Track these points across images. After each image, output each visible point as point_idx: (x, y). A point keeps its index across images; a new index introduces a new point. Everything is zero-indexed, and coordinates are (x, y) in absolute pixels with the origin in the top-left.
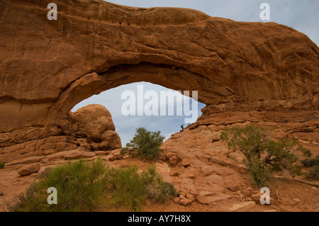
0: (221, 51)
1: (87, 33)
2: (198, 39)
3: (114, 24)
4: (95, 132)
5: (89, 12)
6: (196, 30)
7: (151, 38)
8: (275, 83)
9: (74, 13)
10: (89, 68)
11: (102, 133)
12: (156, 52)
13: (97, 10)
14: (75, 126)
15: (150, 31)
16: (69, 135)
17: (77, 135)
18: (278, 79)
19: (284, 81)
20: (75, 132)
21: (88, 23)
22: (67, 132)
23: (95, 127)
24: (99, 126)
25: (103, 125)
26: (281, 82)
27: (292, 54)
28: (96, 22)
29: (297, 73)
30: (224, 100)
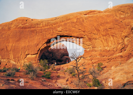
0: (83, 30)
1: (42, 32)
2: (75, 26)
3: (48, 27)
4: (59, 57)
5: (41, 25)
6: (74, 23)
7: (59, 29)
8: (103, 40)
9: (38, 27)
10: (44, 43)
11: (62, 58)
12: (62, 33)
13: (43, 24)
14: (51, 55)
15: (59, 26)
16: (49, 59)
17: (52, 59)
18: (104, 39)
19: (106, 40)
20: (51, 57)
21: (41, 29)
22: (48, 58)
23: (59, 55)
24: (60, 55)
25: (62, 54)
26: (105, 40)
27: (106, 29)
28: (43, 28)
29: (110, 36)
30: (89, 47)
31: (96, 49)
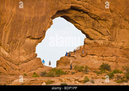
31: (113, 43)
